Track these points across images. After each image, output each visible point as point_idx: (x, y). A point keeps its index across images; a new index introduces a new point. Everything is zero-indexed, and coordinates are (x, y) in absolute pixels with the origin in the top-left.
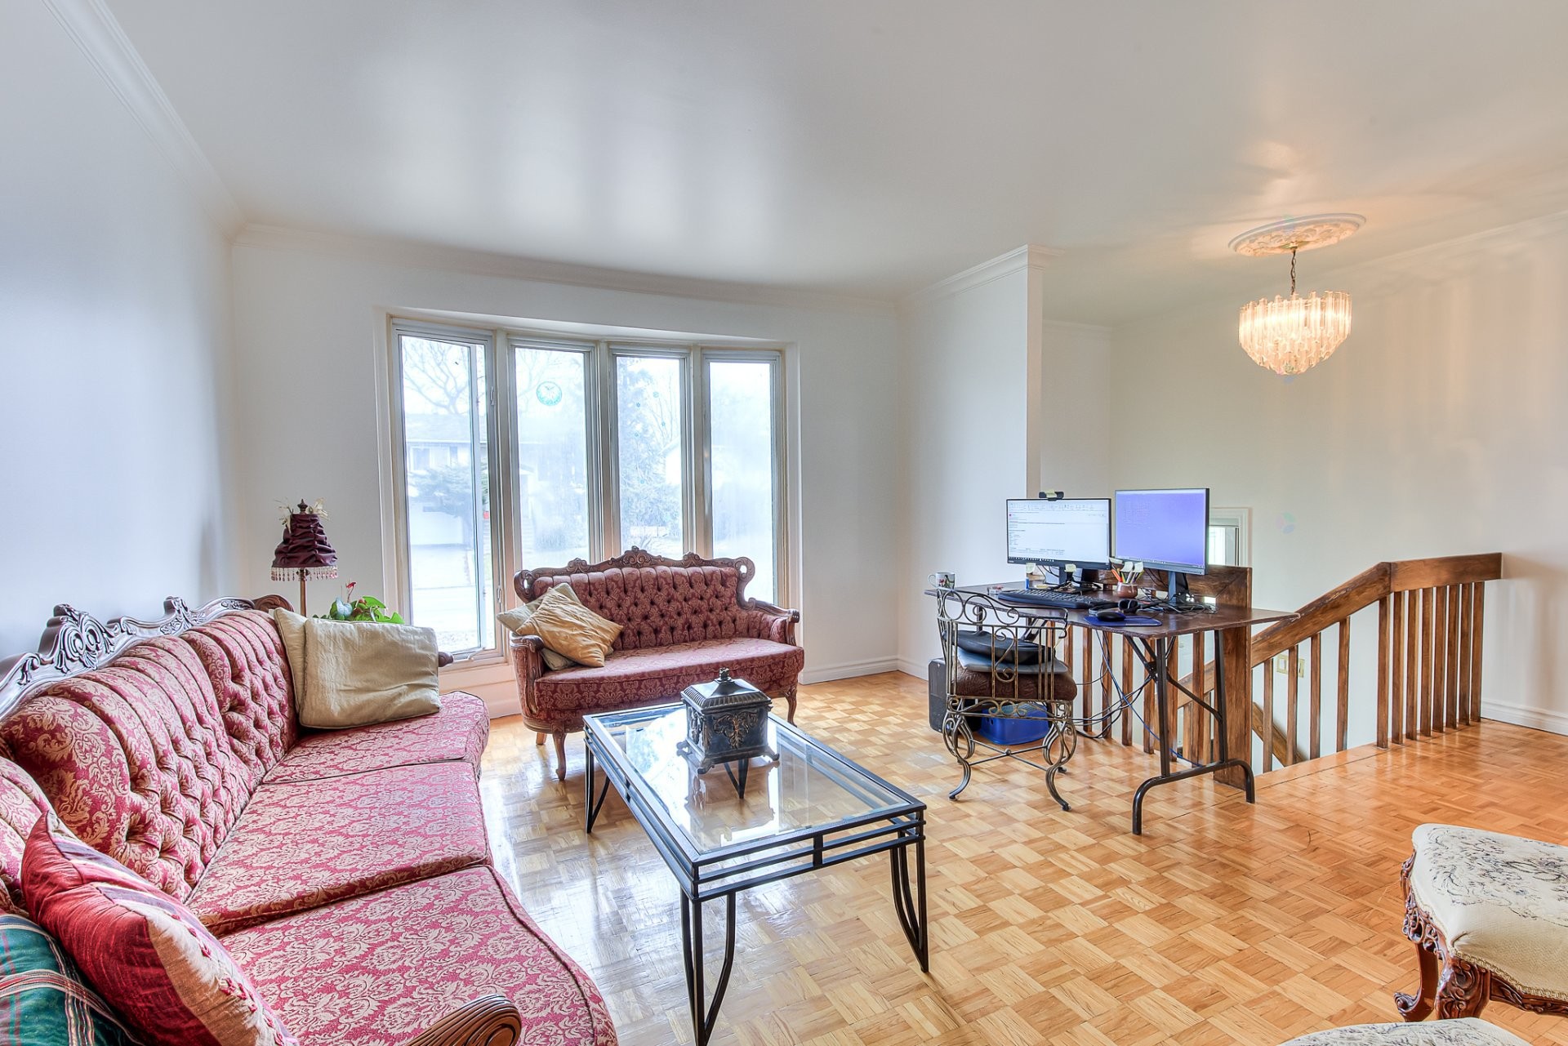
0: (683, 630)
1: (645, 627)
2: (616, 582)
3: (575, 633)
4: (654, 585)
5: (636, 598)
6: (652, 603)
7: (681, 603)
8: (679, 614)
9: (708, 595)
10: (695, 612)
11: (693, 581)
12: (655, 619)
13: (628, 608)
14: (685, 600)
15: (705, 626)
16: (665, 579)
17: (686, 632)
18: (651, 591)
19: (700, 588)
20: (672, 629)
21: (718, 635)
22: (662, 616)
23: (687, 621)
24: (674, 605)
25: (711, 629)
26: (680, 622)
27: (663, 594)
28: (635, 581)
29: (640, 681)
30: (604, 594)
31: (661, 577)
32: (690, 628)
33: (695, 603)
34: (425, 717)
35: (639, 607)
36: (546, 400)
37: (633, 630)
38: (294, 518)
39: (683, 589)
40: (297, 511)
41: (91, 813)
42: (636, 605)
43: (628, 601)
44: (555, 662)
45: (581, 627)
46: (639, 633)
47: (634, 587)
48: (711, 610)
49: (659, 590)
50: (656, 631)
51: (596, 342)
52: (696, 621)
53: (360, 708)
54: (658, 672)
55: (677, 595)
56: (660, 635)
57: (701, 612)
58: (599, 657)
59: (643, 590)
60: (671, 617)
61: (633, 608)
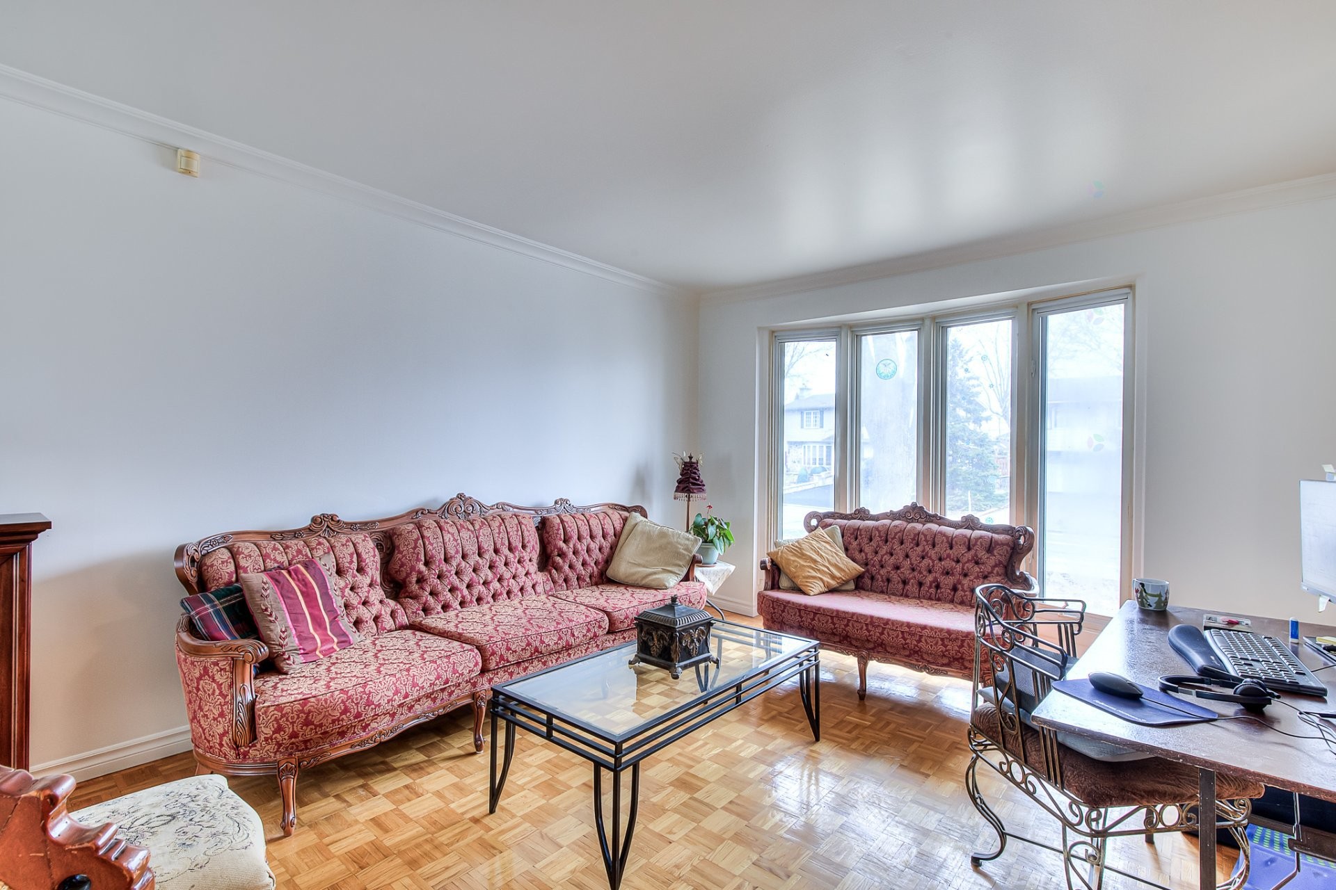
0: (930, 587)
1: (895, 577)
2: (879, 532)
3: (805, 564)
4: (913, 539)
5: (892, 548)
6: (907, 556)
7: (933, 561)
8: (930, 572)
9: (965, 559)
10: (947, 573)
11: (954, 543)
12: (905, 570)
13: (882, 556)
14: (940, 559)
15: (955, 589)
16: (925, 536)
17: (933, 590)
18: (908, 545)
19: (960, 550)
20: (920, 584)
21: (933, 596)
22: (913, 570)
23: (935, 580)
24: (926, 561)
25: (960, 593)
26: (930, 578)
27: (919, 549)
28: (896, 534)
29: (815, 614)
30: (866, 540)
31: (923, 533)
32: (938, 587)
33: (947, 564)
34: (656, 589)
35: (893, 557)
36: (883, 375)
37: (882, 576)
38: (685, 464)
39: (942, 549)
40: (688, 460)
41: (400, 567)
42: (892, 555)
43: (885, 549)
44: (784, 582)
45: (815, 561)
46: (888, 580)
47: (894, 538)
48: (966, 575)
49: (918, 545)
50: (905, 582)
51: (923, 319)
52: (948, 582)
53: (633, 574)
54: (832, 611)
55: (932, 553)
56: (907, 587)
57: (953, 574)
58: (818, 587)
59: (902, 543)
60: (920, 572)
61: (887, 557)
